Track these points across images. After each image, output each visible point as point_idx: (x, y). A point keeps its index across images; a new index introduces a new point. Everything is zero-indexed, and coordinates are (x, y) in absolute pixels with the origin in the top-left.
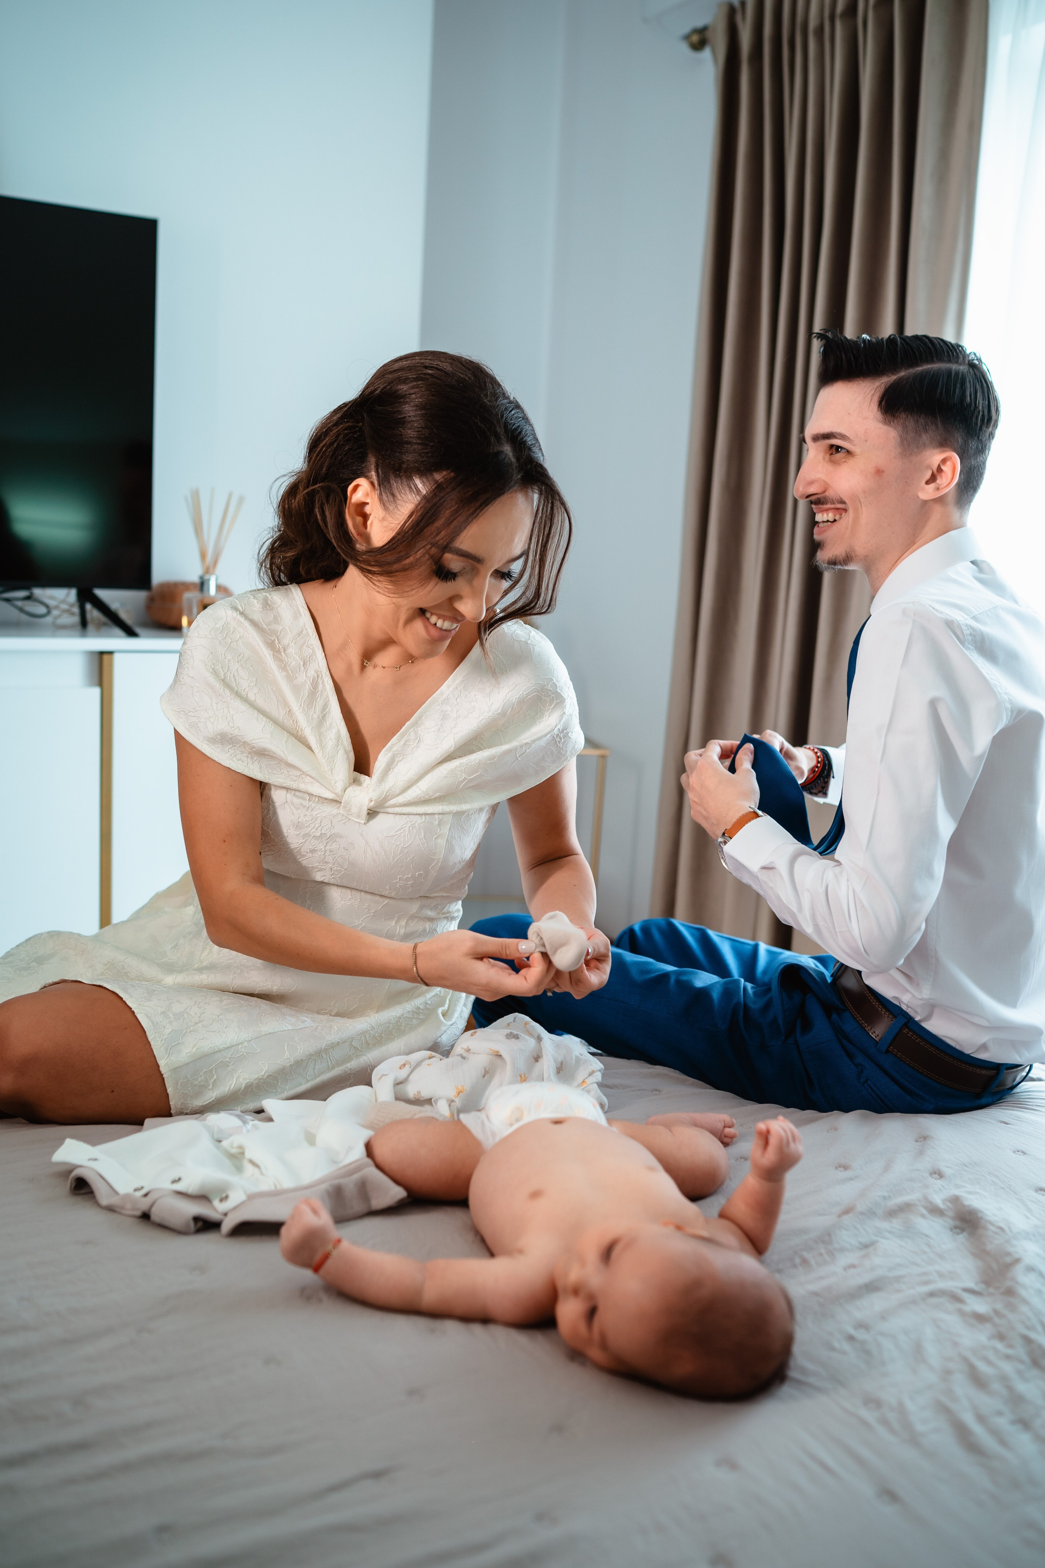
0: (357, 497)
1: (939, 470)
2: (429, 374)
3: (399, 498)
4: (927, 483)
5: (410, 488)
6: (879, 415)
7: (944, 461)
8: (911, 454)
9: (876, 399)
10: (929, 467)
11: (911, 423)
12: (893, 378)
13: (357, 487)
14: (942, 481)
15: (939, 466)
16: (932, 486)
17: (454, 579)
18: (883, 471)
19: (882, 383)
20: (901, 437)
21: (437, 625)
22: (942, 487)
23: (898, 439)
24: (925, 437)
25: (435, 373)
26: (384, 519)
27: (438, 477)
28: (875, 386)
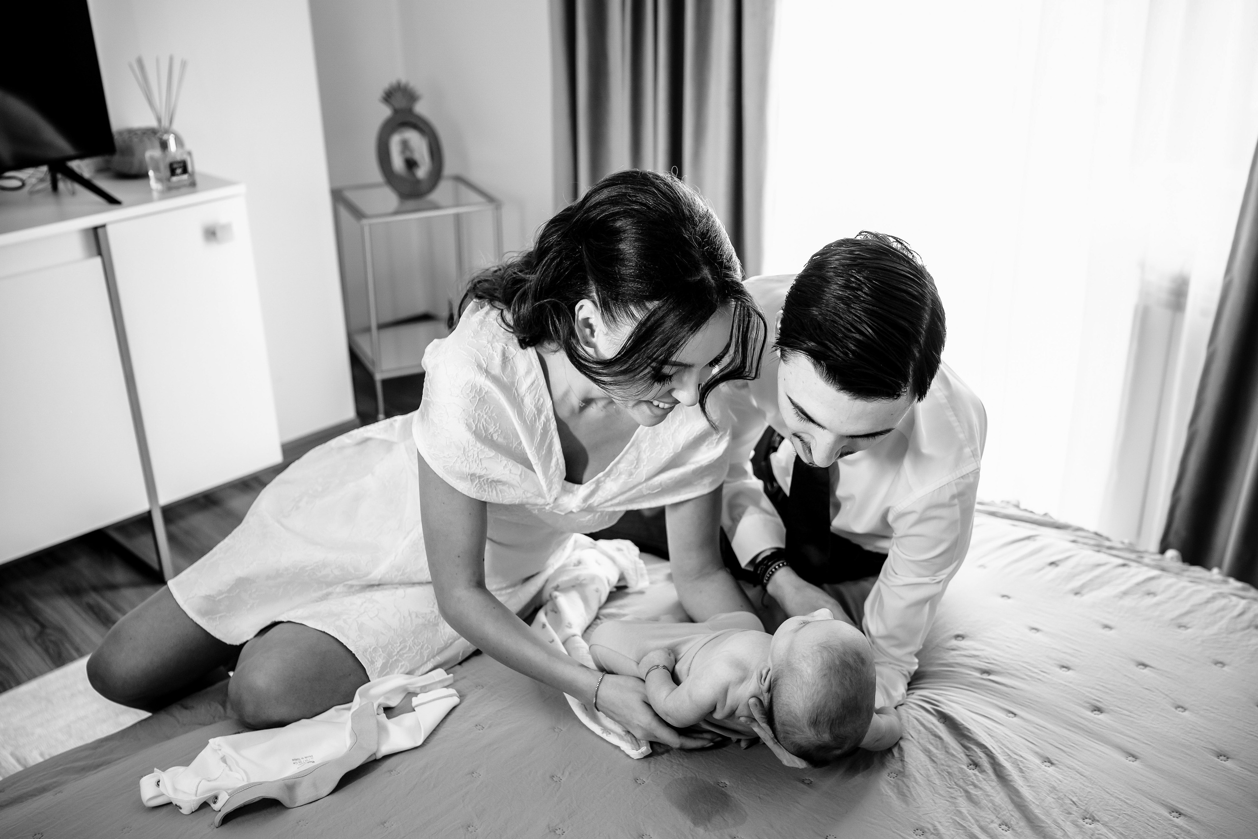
0: (581, 315)
2: (635, 210)
3: (618, 320)
5: (627, 313)
13: (581, 307)
17: (670, 380)
21: (660, 406)
25: (640, 209)
26: (607, 334)
27: (650, 306)
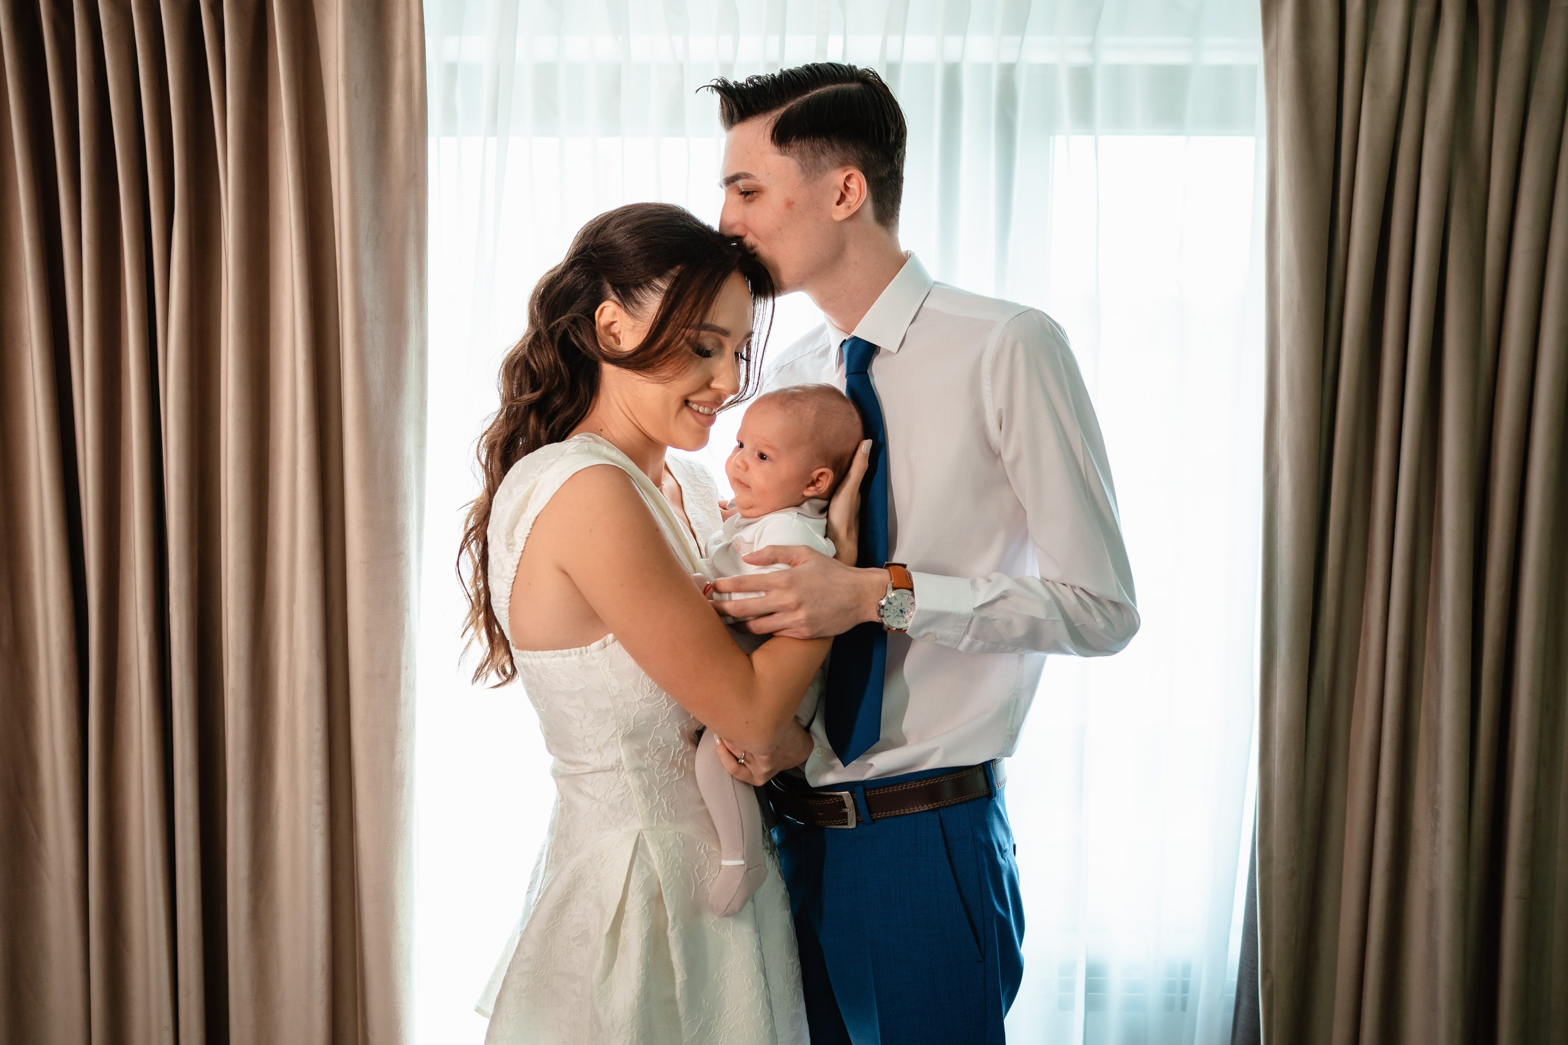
1: (846, 188)
4: (838, 203)
6: (776, 149)
7: (848, 178)
8: (814, 180)
9: (768, 133)
10: (836, 187)
11: (806, 148)
12: (783, 110)
13: (603, 309)
14: (850, 198)
15: (845, 184)
16: (843, 205)
17: (710, 356)
18: (793, 203)
19: (773, 117)
20: (800, 164)
22: (852, 204)
23: (799, 167)
24: (824, 160)
27: (674, 272)
28: (767, 121)
